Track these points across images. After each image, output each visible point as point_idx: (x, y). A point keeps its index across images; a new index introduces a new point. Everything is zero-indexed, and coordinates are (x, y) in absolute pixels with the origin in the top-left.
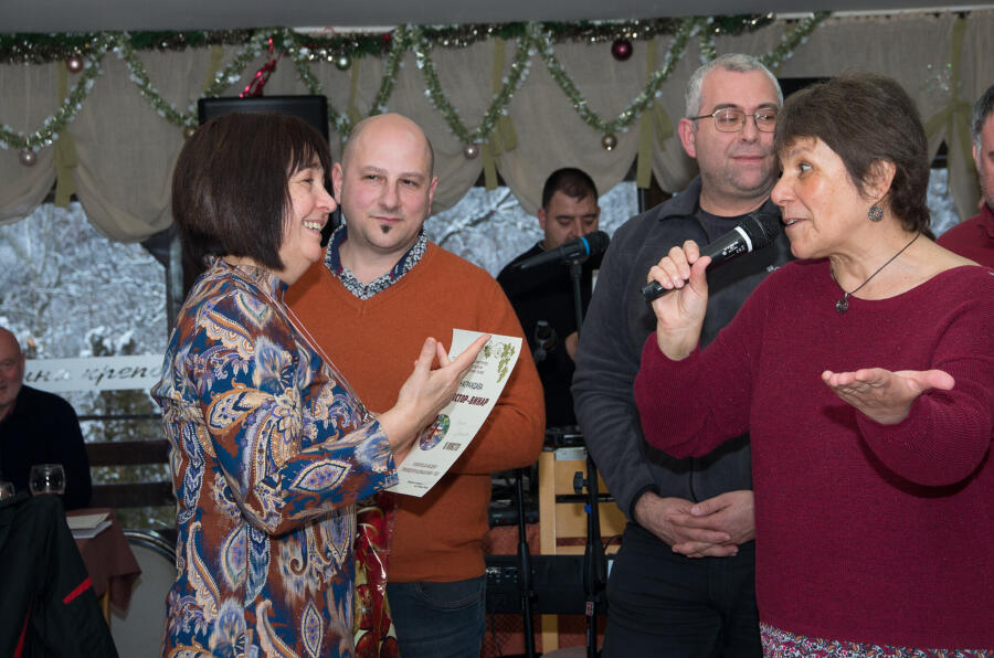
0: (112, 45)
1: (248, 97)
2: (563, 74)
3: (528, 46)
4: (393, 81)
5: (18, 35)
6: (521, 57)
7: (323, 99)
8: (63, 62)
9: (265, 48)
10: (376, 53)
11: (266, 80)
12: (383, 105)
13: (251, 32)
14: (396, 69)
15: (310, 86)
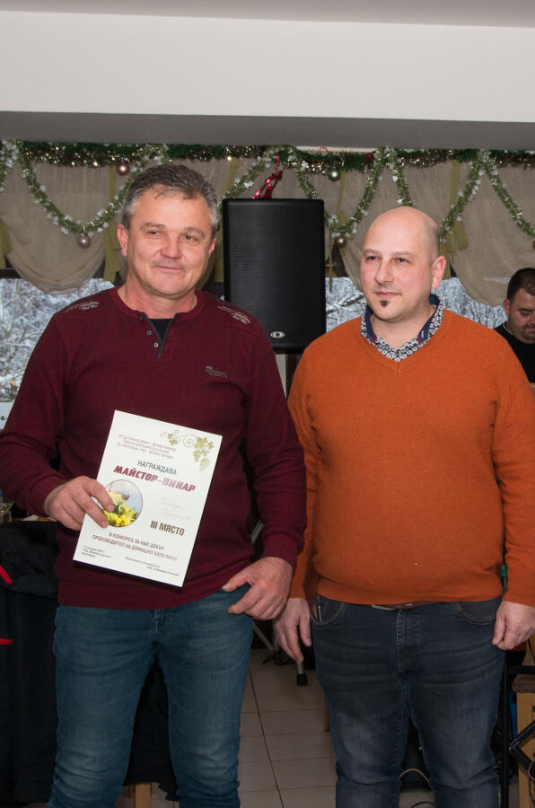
0: (154, 154)
1: (259, 199)
2: (504, 191)
3: (479, 168)
4: (373, 191)
5: (79, 144)
6: (473, 175)
7: (321, 203)
8: (114, 167)
9: (275, 161)
10: (361, 169)
11: (273, 187)
12: (365, 209)
13: (263, 149)
14: (376, 181)
15: (308, 193)
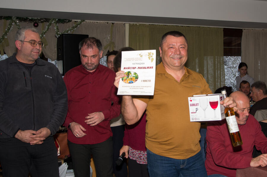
3: (12, 22)
6: (10, 25)
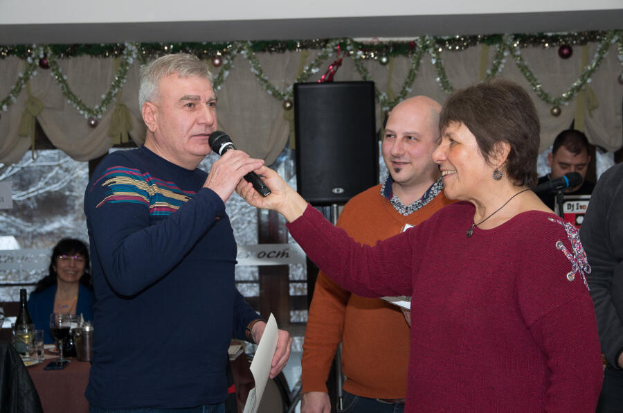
0: (241, 49)
1: (325, 82)
2: (526, 67)
3: (504, 50)
4: (416, 72)
5: (183, 43)
6: (499, 56)
7: (372, 84)
8: (210, 60)
9: (335, 51)
10: (406, 54)
11: (335, 72)
12: (409, 87)
13: (327, 41)
14: (418, 64)
15: (363, 75)
